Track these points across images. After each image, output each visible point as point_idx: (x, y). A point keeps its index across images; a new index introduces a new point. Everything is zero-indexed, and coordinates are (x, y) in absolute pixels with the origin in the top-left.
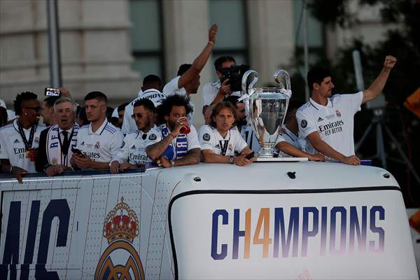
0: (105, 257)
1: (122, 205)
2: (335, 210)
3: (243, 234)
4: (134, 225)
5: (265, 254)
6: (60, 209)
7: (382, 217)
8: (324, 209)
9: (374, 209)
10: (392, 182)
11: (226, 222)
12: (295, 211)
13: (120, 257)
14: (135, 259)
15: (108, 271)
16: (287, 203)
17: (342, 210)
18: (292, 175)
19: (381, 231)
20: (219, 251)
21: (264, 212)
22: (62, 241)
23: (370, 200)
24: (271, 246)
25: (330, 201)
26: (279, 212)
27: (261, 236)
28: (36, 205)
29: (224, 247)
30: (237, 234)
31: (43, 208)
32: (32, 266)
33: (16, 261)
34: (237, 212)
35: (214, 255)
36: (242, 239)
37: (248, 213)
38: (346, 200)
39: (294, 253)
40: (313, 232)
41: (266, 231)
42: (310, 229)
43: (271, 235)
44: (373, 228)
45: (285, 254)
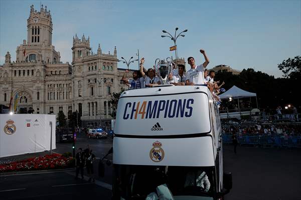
2: (172, 101)
3: (135, 110)
5: (142, 118)
7: (192, 103)
8: (168, 101)
9: (189, 100)
10: (200, 90)
11: (130, 107)
12: (156, 102)
16: (153, 99)
17: (175, 101)
18: (160, 90)
19: (191, 109)
20: (126, 117)
21: (145, 103)
23: (188, 97)
24: (145, 115)
25: (171, 98)
26: (150, 103)
27: (142, 111)
29: (128, 115)
30: (133, 110)
34: (135, 103)
35: (124, 118)
36: (135, 112)
37: (139, 103)
38: (177, 98)
39: (154, 117)
40: (162, 110)
41: (144, 109)
42: (161, 108)
43: (146, 111)
44: (188, 107)
45: (150, 117)
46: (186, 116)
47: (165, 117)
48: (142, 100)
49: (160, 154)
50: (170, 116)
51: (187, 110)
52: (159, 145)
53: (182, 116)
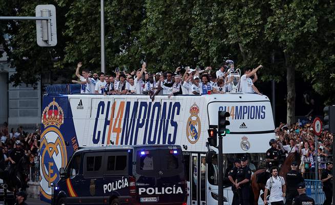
0: (190, 118)
1: (195, 104)
2: (252, 107)
4: (198, 110)
5: (233, 119)
6: (178, 105)
7: (265, 109)
8: (249, 107)
9: (262, 107)
10: (268, 99)
12: (241, 107)
13: (194, 118)
14: (198, 119)
15: (191, 122)
16: (239, 105)
17: (254, 107)
18: (240, 97)
19: (264, 113)
21: (233, 107)
22: (178, 113)
23: (261, 104)
24: (235, 116)
25: (251, 104)
26: (237, 107)
27: (232, 114)
28: (171, 103)
31: (173, 104)
32: (170, 120)
33: (165, 119)
34: (225, 107)
37: (229, 107)
38: (255, 104)
39: (241, 119)
40: (246, 113)
41: (233, 112)
42: (245, 112)
43: (235, 113)
44: (262, 112)
45: (238, 119)
46: (262, 118)
47: (248, 118)
48: (231, 105)
49: (248, 145)
50: (251, 118)
51: (262, 114)
52: (246, 138)
53: (259, 118)
